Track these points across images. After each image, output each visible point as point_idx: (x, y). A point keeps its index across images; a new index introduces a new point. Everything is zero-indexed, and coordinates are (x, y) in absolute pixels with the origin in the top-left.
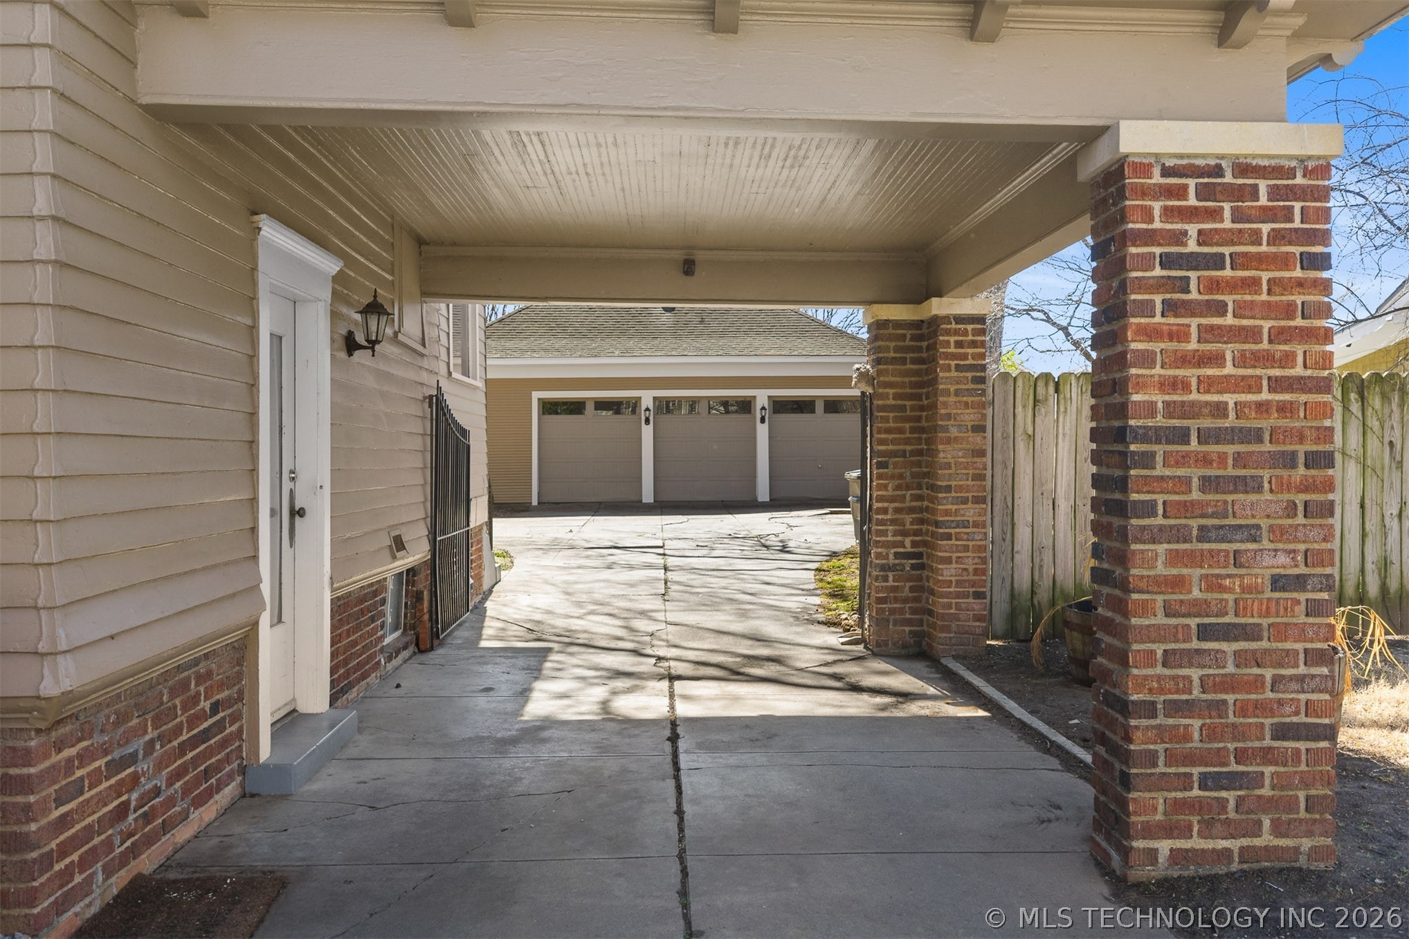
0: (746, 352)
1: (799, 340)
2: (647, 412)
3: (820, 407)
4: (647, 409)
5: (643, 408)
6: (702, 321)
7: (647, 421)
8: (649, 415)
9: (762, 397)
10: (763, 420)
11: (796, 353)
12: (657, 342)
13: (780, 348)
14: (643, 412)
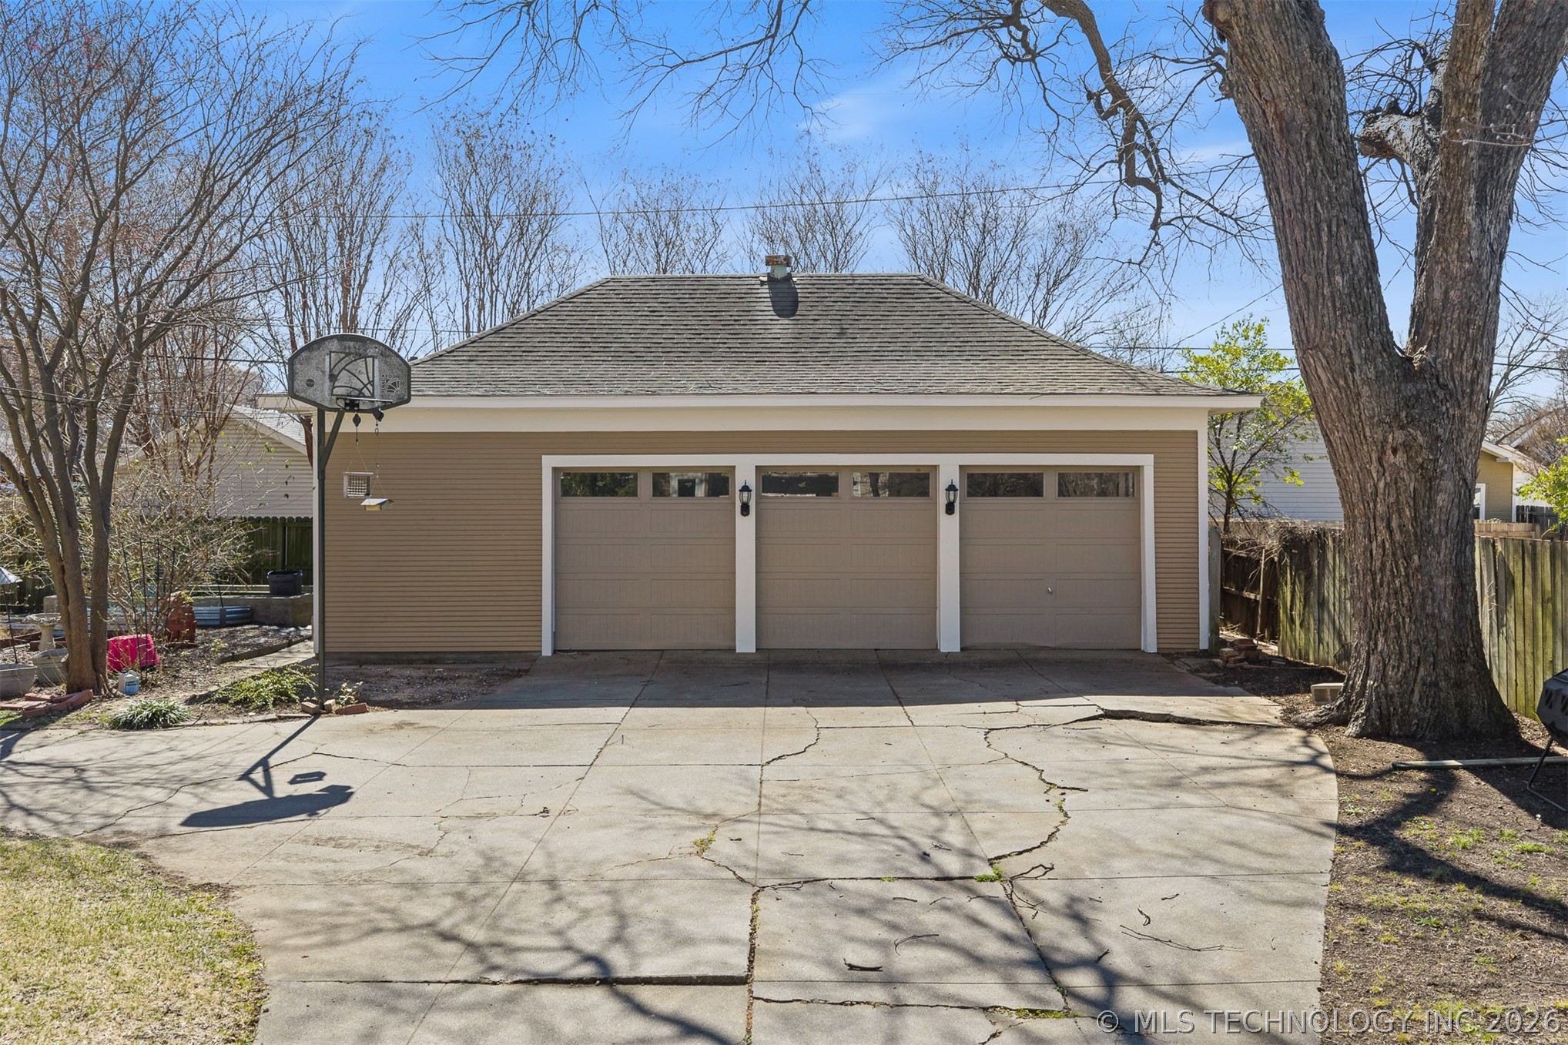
0: (921, 386)
1: (1014, 367)
2: (745, 494)
3: (1050, 485)
4: (746, 489)
5: (739, 486)
6: (842, 333)
7: (745, 509)
8: (749, 498)
9: (949, 468)
10: (950, 509)
11: (1011, 389)
12: (763, 368)
13: (983, 380)
14: (738, 493)
